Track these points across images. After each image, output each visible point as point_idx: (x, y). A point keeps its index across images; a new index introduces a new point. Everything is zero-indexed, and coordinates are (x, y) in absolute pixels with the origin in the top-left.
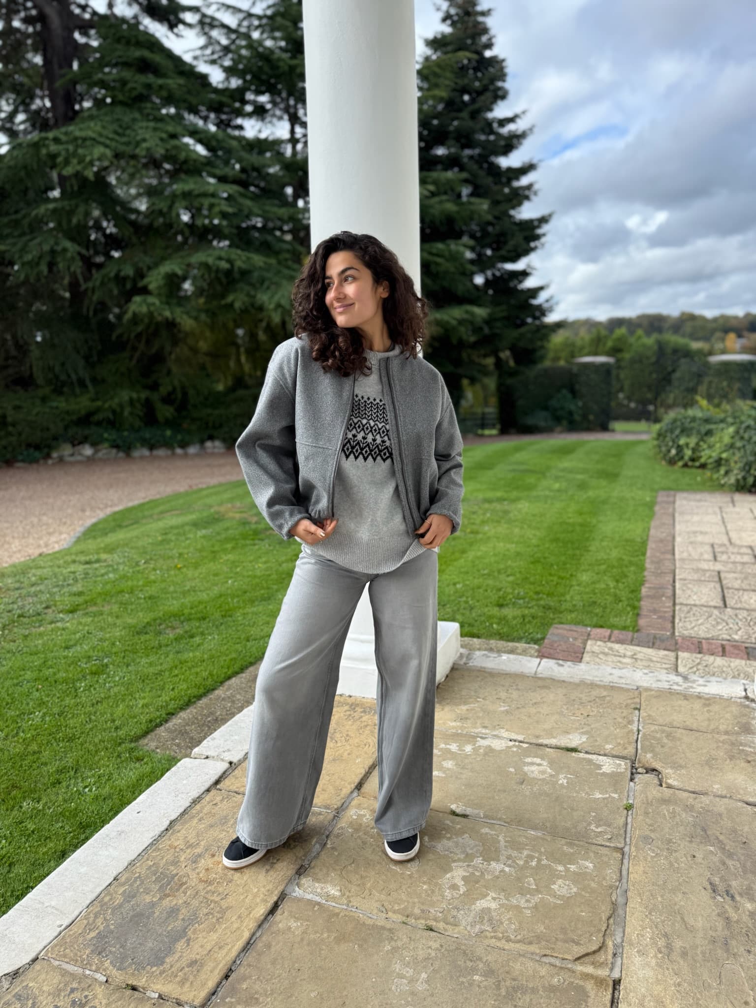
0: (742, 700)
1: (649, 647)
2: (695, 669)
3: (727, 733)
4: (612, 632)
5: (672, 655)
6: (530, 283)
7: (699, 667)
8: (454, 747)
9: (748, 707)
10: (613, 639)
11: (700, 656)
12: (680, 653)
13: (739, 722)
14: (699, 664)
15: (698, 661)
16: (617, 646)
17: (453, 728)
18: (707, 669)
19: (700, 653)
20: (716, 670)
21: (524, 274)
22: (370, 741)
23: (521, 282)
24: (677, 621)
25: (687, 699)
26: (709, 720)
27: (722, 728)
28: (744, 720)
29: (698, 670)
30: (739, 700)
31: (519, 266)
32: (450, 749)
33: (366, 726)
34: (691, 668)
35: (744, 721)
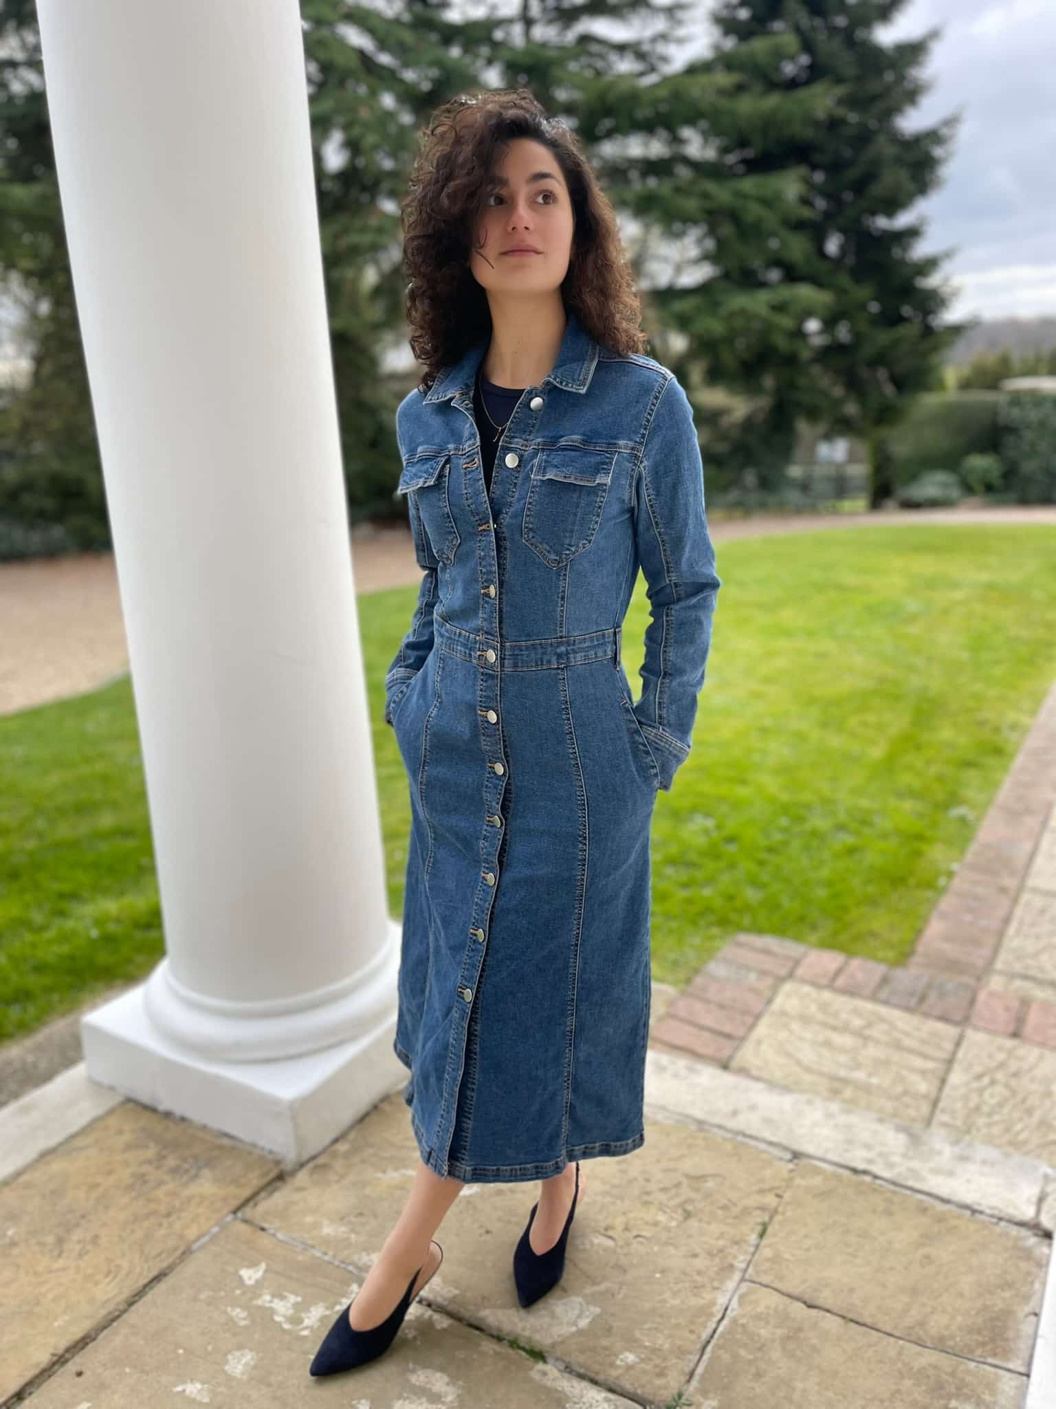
0: (1024, 1232)
1: (909, 1009)
2: (986, 1080)
3: (940, 1345)
4: (846, 963)
5: (951, 1031)
6: (921, 250)
7: (1000, 1076)
8: (282, 1308)
9: (1027, 1255)
10: (841, 981)
11: (1009, 1043)
12: (970, 1033)
13: (985, 1307)
14: (1002, 1065)
15: (1001, 1056)
16: (842, 1003)
17: (326, 1241)
18: (1013, 1083)
19: (1015, 1035)
20: (1034, 1087)
21: (913, 233)
22: (125, 1264)
23: (905, 248)
24: (1011, 930)
25: (889, 1213)
26: (914, 1292)
27: (938, 1323)
28: (998, 1301)
29: (993, 1082)
30: (1014, 1231)
31: (903, 220)
32: (272, 1311)
33: (147, 1216)
34: (979, 1077)
35: (1000, 1305)
